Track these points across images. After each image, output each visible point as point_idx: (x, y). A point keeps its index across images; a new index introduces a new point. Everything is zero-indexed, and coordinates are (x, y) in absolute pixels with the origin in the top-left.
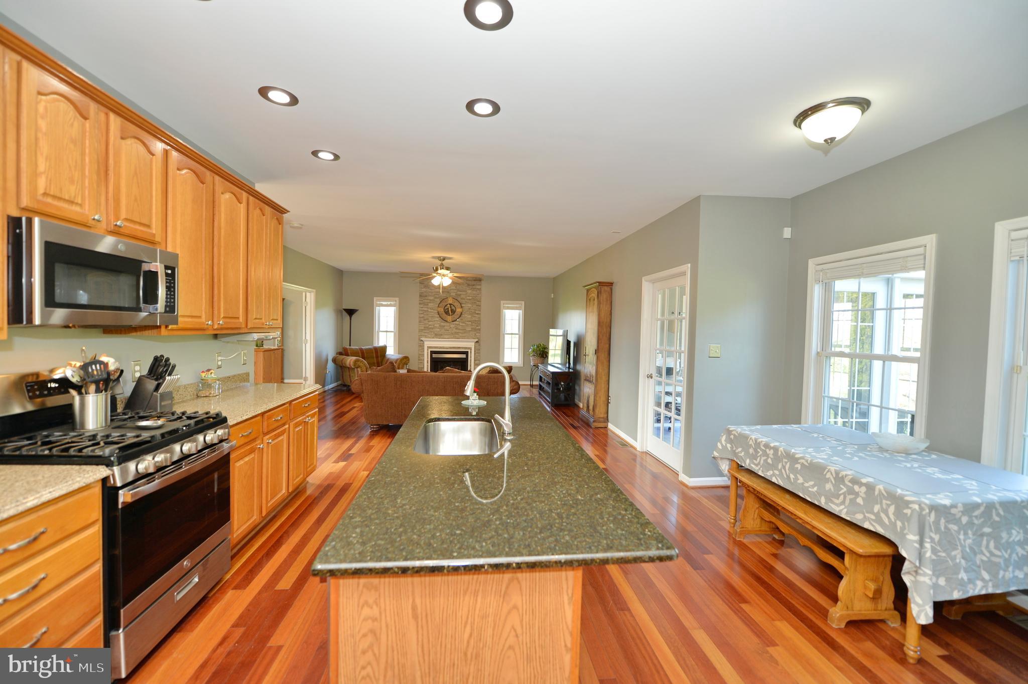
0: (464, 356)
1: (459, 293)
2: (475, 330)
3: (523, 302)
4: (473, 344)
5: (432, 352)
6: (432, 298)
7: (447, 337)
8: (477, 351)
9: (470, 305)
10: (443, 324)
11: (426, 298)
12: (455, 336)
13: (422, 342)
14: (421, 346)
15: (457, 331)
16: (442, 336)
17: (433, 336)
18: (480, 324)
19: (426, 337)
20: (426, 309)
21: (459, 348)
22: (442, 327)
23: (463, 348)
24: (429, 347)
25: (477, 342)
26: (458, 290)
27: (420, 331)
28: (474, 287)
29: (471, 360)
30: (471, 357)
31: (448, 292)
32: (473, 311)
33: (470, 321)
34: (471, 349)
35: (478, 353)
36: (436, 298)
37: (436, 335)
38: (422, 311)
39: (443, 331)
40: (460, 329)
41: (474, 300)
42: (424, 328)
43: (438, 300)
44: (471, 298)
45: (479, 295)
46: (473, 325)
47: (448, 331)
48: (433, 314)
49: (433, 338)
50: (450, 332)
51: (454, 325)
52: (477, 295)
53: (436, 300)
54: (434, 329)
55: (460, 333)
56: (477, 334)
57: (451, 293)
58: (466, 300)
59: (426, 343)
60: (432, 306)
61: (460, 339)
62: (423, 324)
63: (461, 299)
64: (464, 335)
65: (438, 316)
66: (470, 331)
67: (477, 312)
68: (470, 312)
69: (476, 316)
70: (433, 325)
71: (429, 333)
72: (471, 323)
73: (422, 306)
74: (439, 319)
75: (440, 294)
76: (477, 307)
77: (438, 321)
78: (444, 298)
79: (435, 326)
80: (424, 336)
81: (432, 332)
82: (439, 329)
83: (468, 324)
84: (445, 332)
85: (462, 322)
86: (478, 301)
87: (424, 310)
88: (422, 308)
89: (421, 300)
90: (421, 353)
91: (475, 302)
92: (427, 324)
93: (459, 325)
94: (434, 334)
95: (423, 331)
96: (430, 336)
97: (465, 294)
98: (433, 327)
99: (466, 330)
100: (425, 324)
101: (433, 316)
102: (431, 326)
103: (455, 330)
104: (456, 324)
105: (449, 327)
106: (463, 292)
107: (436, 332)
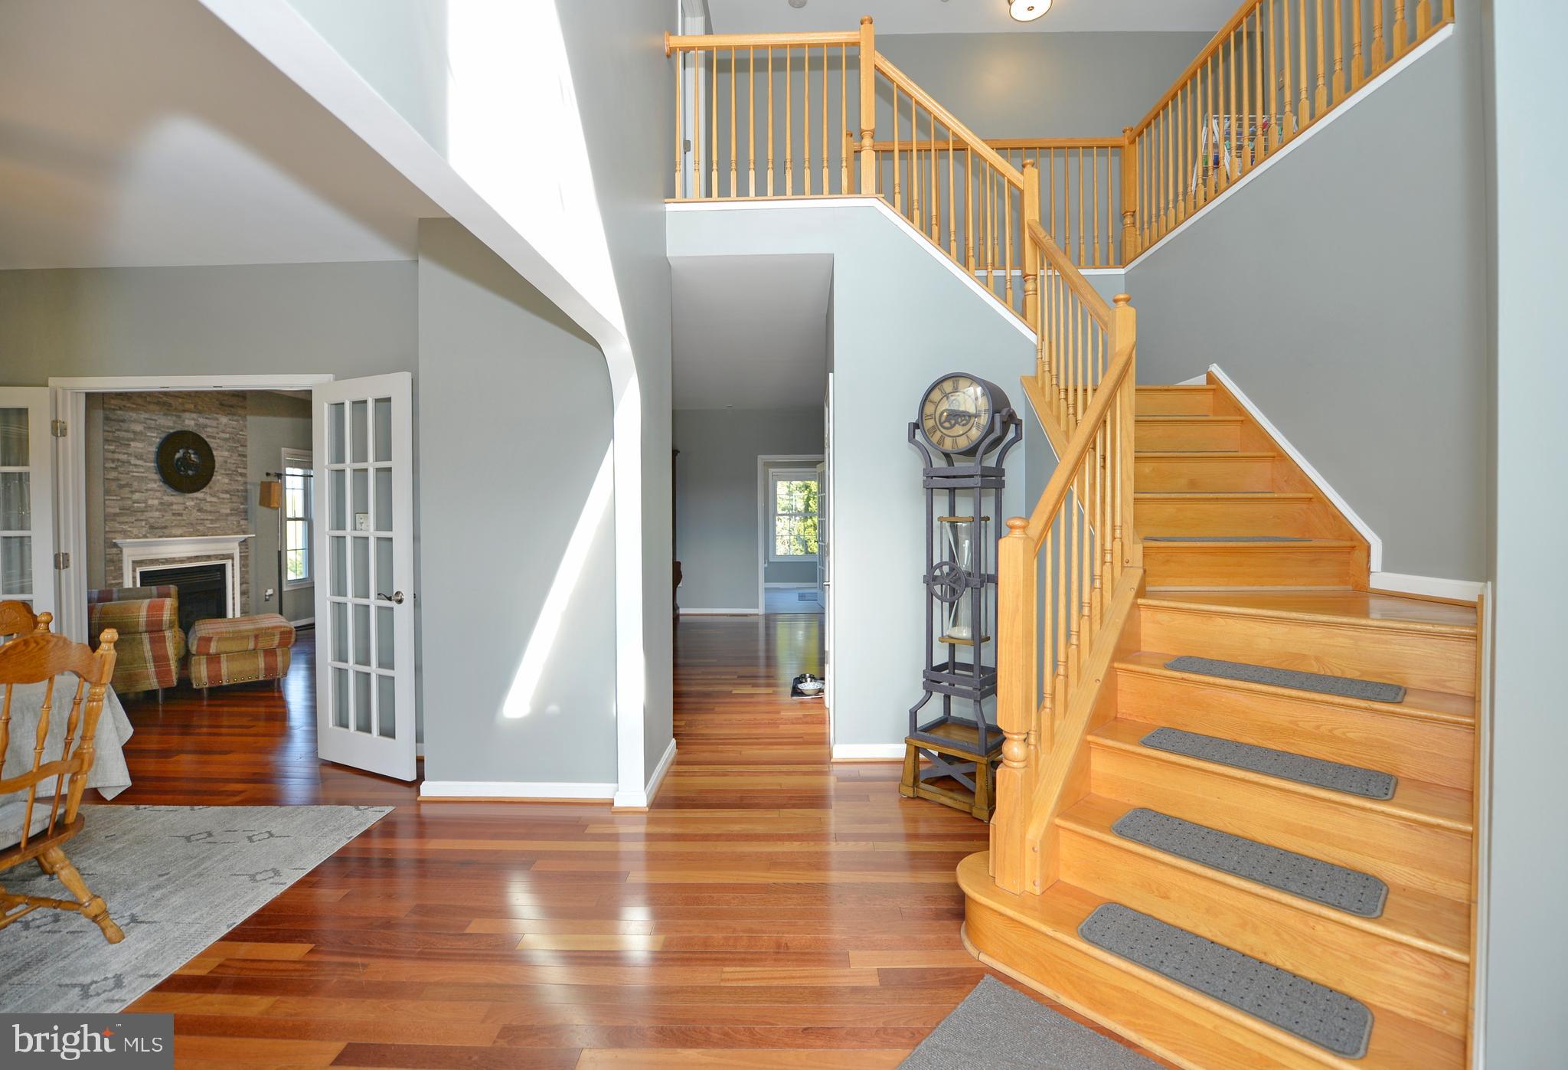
0: (218, 576)
1: (201, 420)
2: (234, 512)
4: (236, 545)
5: (144, 576)
6: (139, 428)
7: (179, 531)
8: (244, 561)
9: (226, 454)
10: (166, 498)
11: (124, 426)
12: (194, 530)
13: (114, 550)
16: (167, 531)
17: (144, 531)
18: (246, 499)
19: (125, 534)
20: (124, 457)
21: (208, 557)
22: (165, 506)
23: (215, 557)
24: (134, 563)
25: (245, 540)
26: (200, 415)
27: (107, 517)
29: (233, 585)
30: (233, 577)
31: (179, 416)
32: (233, 467)
33: (227, 492)
34: (233, 559)
35: (247, 566)
36: (150, 428)
37: (152, 527)
38: (113, 461)
39: (168, 516)
40: (206, 511)
41: (235, 443)
42: (120, 510)
43: (155, 435)
44: (227, 436)
45: (242, 431)
46: (233, 500)
47: (180, 515)
48: (143, 470)
49: (145, 536)
50: (184, 520)
51: (192, 499)
52: (241, 431)
53: (148, 434)
54: (147, 511)
55: (208, 522)
56: (242, 522)
57: (184, 421)
58: (218, 441)
59: (126, 552)
60: (140, 450)
61: (207, 536)
62: (116, 500)
63: (208, 437)
64: (216, 525)
65: (157, 477)
66: (227, 515)
67: (240, 470)
68: (226, 471)
69: (240, 478)
70: (145, 502)
71: (133, 523)
72: (228, 496)
73: (113, 447)
74: (158, 486)
75: (159, 418)
76: (239, 458)
77: (156, 491)
78: (171, 431)
79: (150, 502)
80: (120, 532)
81: (142, 520)
82: (160, 510)
83: (224, 499)
84: (174, 518)
85: (211, 494)
86: (242, 446)
87: (118, 460)
88: (113, 452)
89: (108, 431)
90: (113, 582)
91: (236, 447)
92: (129, 498)
93: (205, 500)
94: (146, 524)
95: (118, 518)
96: (135, 531)
97: (215, 425)
98: (146, 507)
99: (219, 512)
100: (122, 499)
101: (142, 477)
102: (138, 505)
103: (196, 514)
104: (197, 498)
105: (181, 507)
106: (212, 421)
107: (152, 521)
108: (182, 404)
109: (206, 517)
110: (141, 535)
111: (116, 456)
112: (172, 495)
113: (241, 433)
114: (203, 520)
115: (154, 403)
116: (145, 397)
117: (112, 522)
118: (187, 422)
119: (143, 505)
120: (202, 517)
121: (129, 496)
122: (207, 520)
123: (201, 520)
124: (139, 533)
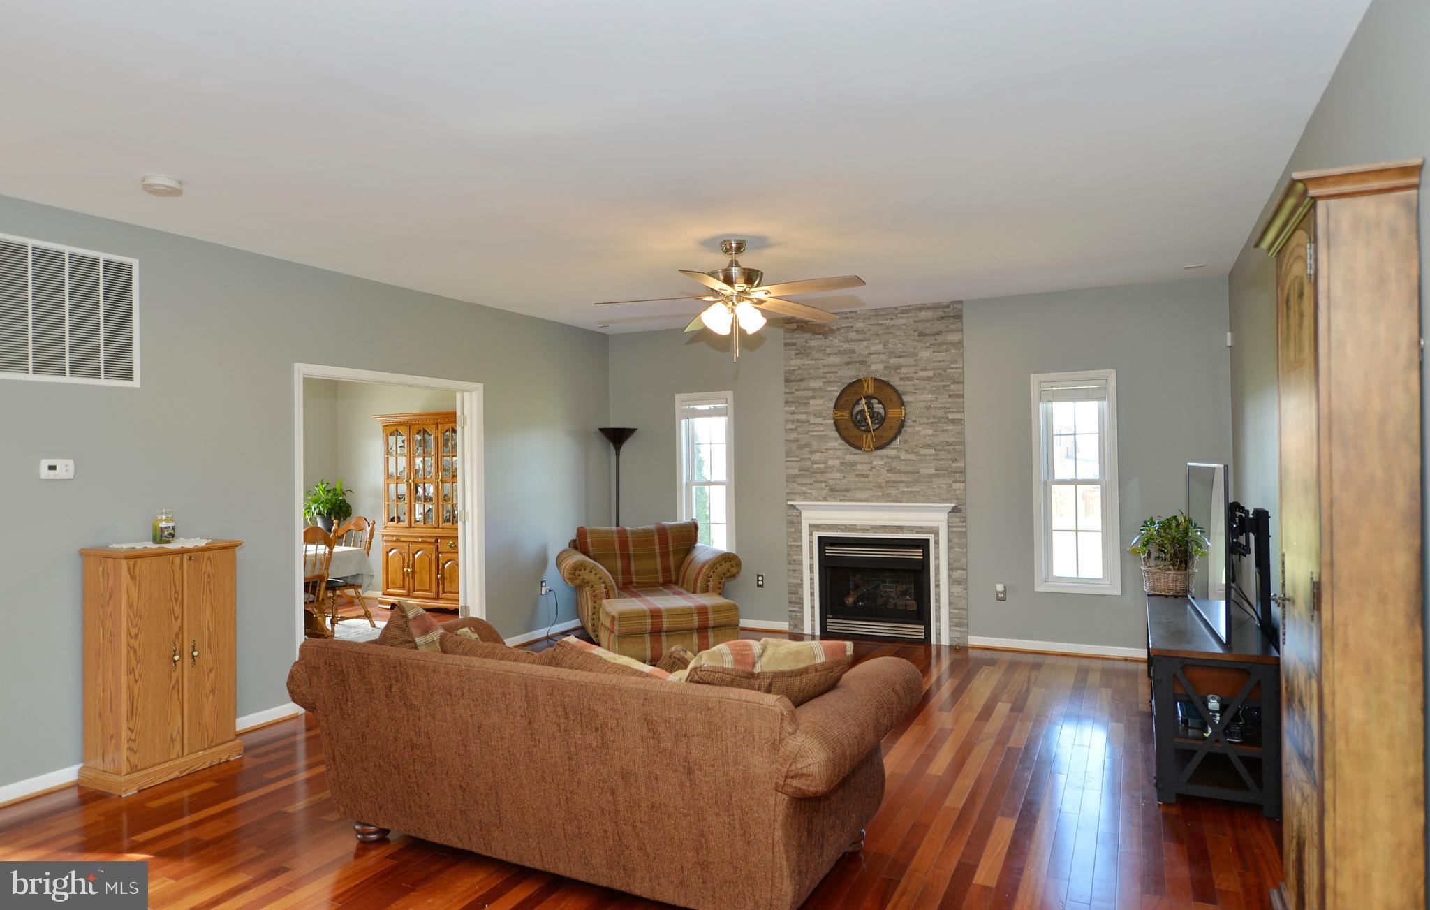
0: (917, 555)
1: (893, 361)
2: (942, 472)
3: (1112, 374)
4: (944, 516)
5: (823, 542)
6: (816, 384)
7: (864, 495)
8: (958, 539)
9: (929, 397)
10: (849, 458)
11: (803, 384)
12: (888, 492)
13: (794, 512)
14: (794, 523)
15: (894, 477)
16: (848, 495)
17: (824, 493)
18: (963, 453)
19: (805, 496)
20: (803, 417)
21: (900, 528)
22: (848, 465)
23: (911, 529)
24: (814, 527)
25: (955, 510)
26: (892, 354)
27: (790, 479)
28: (940, 338)
29: (937, 568)
30: (937, 558)
31: (863, 362)
32: (941, 413)
33: (930, 446)
34: (937, 534)
35: (960, 545)
36: (829, 382)
37: (832, 490)
38: (793, 422)
39: (851, 477)
40: (900, 472)
41: (942, 381)
42: (800, 471)
43: (836, 388)
44: (930, 373)
45: (955, 362)
46: (940, 457)
47: (866, 476)
48: (822, 429)
49: (825, 499)
50: (871, 482)
51: (882, 457)
52: (951, 363)
53: (828, 389)
54: (827, 472)
55: (903, 485)
56: (955, 486)
57: (870, 366)
58: (916, 382)
59: (805, 514)
60: (820, 408)
61: (901, 502)
62: (796, 461)
63: (901, 379)
64: (914, 489)
65: (836, 434)
66: (931, 476)
67: (951, 416)
68: (928, 418)
69: (951, 427)
70: (825, 462)
71: (812, 484)
72: (932, 451)
73: (793, 409)
74: (839, 444)
75: (840, 369)
76: (950, 400)
77: (836, 449)
78: (851, 381)
79: (830, 462)
80: (799, 493)
81: (821, 482)
82: (841, 471)
83: (926, 455)
84: (857, 479)
85: (906, 451)
86: (954, 382)
87: (798, 421)
88: (792, 413)
89: (788, 393)
90: (793, 543)
91: (944, 386)
92: (809, 459)
93: (898, 457)
94: (826, 486)
95: (797, 480)
96: (815, 493)
97: (913, 363)
98: (826, 468)
99: (918, 472)
100: (802, 459)
101: (822, 436)
102: (817, 466)
103: (885, 475)
104: (887, 457)
105: (867, 467)
106: (907, 359)
107: (831, 482)
108: (868, 347)
109: (899, 479)
110: (821, 498)
111: (796, 417)
112: (855, 454)
113: (952, 366)
114: (897, 482)
115: (835, 354)
116: (825, 350)
117: (793, 484)
118: (873, 367)
119: (823, 465)
120: (893, 479)
121: (808, 456)
122: (901, 482)
123: (893, 482)
124: (819, 495)
